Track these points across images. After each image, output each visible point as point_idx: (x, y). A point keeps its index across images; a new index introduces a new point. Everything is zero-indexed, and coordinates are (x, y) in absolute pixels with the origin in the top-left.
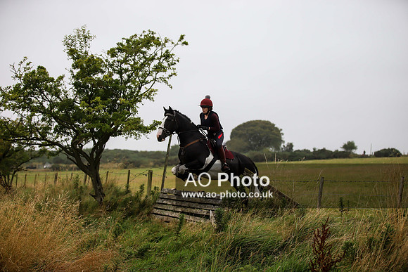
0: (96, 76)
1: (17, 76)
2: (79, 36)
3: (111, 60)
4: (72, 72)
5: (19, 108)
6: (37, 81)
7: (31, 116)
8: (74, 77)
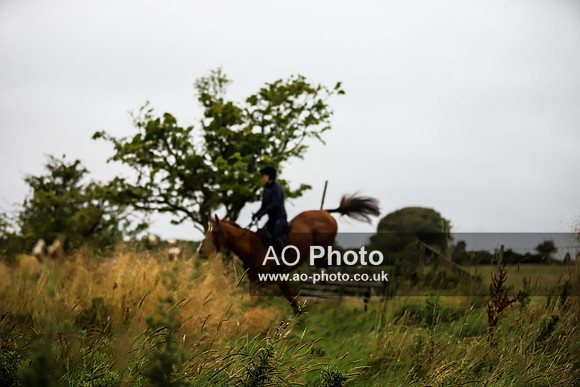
4: (202, 122)
5: (138, 163)
7: (154, 173)
8: (205, 128)
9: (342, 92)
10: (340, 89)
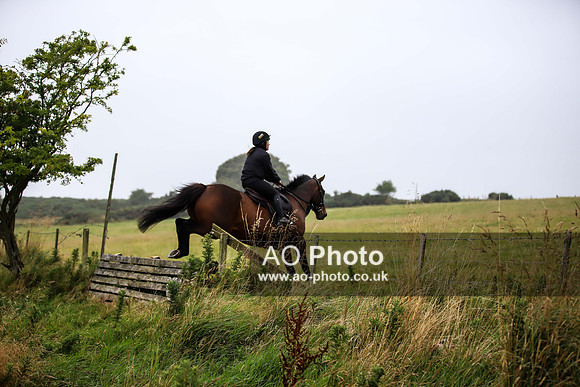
0: (7, 96)
3: (28, 73)
9: (133, 48)
10: (129, 45)
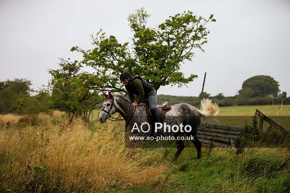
0: (151, 43)
1: (95, 43)
2: (139, 15)
3: (161, 32)
4: (134, 40)
5: (96, 65)
6: (109, 46)
7: (105, 71)
8: (135, 43)
10: (212, 19)
